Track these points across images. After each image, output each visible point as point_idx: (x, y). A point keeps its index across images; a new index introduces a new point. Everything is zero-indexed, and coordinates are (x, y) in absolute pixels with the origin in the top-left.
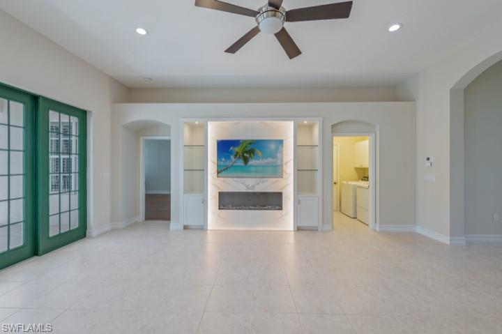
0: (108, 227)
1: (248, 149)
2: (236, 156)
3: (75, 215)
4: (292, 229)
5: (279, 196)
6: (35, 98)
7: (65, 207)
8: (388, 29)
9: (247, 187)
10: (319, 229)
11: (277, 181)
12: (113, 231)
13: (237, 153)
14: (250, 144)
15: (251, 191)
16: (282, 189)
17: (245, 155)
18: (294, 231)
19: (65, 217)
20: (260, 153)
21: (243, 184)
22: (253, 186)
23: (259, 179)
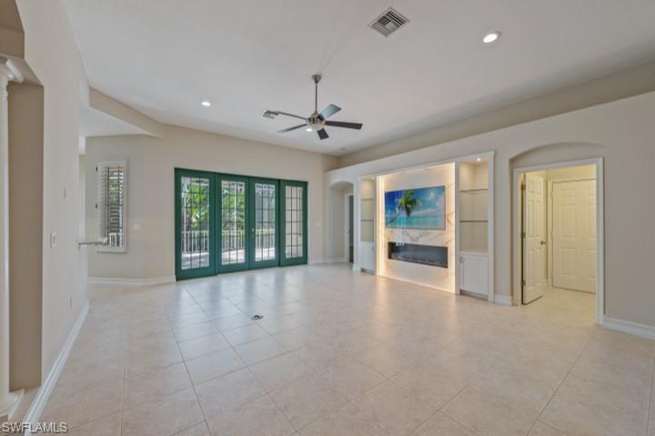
0: (320, 261)
1: (410, 199)
2: (399, 207)
3: (301, 249)
4: (454, 292)
5: (444, 250)
6: (279, 181)
7: (294, 243)
8: (482, 39)
9: (411, 238)
10: (489, 299)
11: (441, 234)
12: (324, 264)
13: (401, 204)
14: (412, 194)
15: (415, 243)
16: (447, 243)
17: (408, 206)
18: (456, 294)
19: (294, 248)
20: (421, 204)
21: (408, 235)
22: (418, 238)
23: (422, 231)
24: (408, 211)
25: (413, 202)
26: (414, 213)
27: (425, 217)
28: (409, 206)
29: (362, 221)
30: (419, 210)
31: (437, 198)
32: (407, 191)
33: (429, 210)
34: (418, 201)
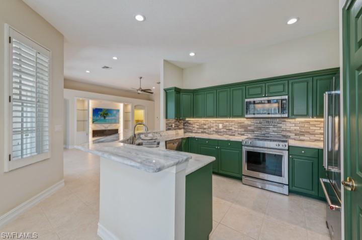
1: (106, 112)
5: (117, 130)
9: (105, 127)
11: (117, 125)
13: (101, 114)
15: (107, 129)
16: (118, 128)
22: (108, 127)
23: (109, 124)
24: (105, 117)
25: (107, 114)
26: (107, 118)
27: (111, 120)
28: (105, 115)
29: (78, 121)
30: (109, 117)
31: (116, 113)
32: (105, 109)
33: (112, 118)
34: (109, 114)
